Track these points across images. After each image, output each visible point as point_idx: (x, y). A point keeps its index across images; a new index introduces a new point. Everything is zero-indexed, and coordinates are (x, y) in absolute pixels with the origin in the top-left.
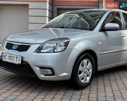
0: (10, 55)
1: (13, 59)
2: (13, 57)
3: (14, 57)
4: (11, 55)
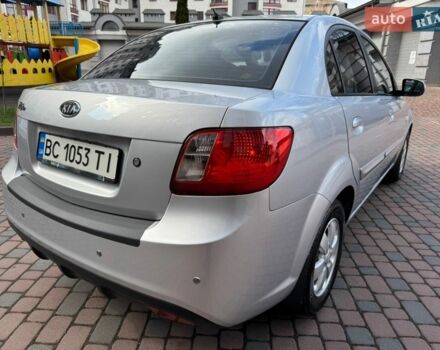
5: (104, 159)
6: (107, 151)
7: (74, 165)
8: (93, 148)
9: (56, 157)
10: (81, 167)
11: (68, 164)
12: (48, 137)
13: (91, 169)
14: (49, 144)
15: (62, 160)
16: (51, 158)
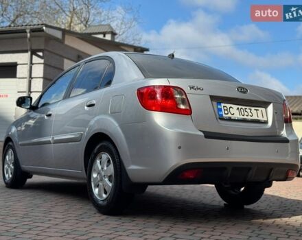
5: (259, 112)
6: (260, 109)
7: (245, 117)
8: (253, 109)
9: (233, 114)
10: (249, 118)
11: (241, 117)
12: (223, 105)
13: (255, 117)
14: (225, 108)
15: (237, 116)
16: (229, 115)
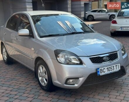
0: (108, 67)
1: (113, 69)
2: (112, 68)
3: (114, 66)
4: (110, 67)
